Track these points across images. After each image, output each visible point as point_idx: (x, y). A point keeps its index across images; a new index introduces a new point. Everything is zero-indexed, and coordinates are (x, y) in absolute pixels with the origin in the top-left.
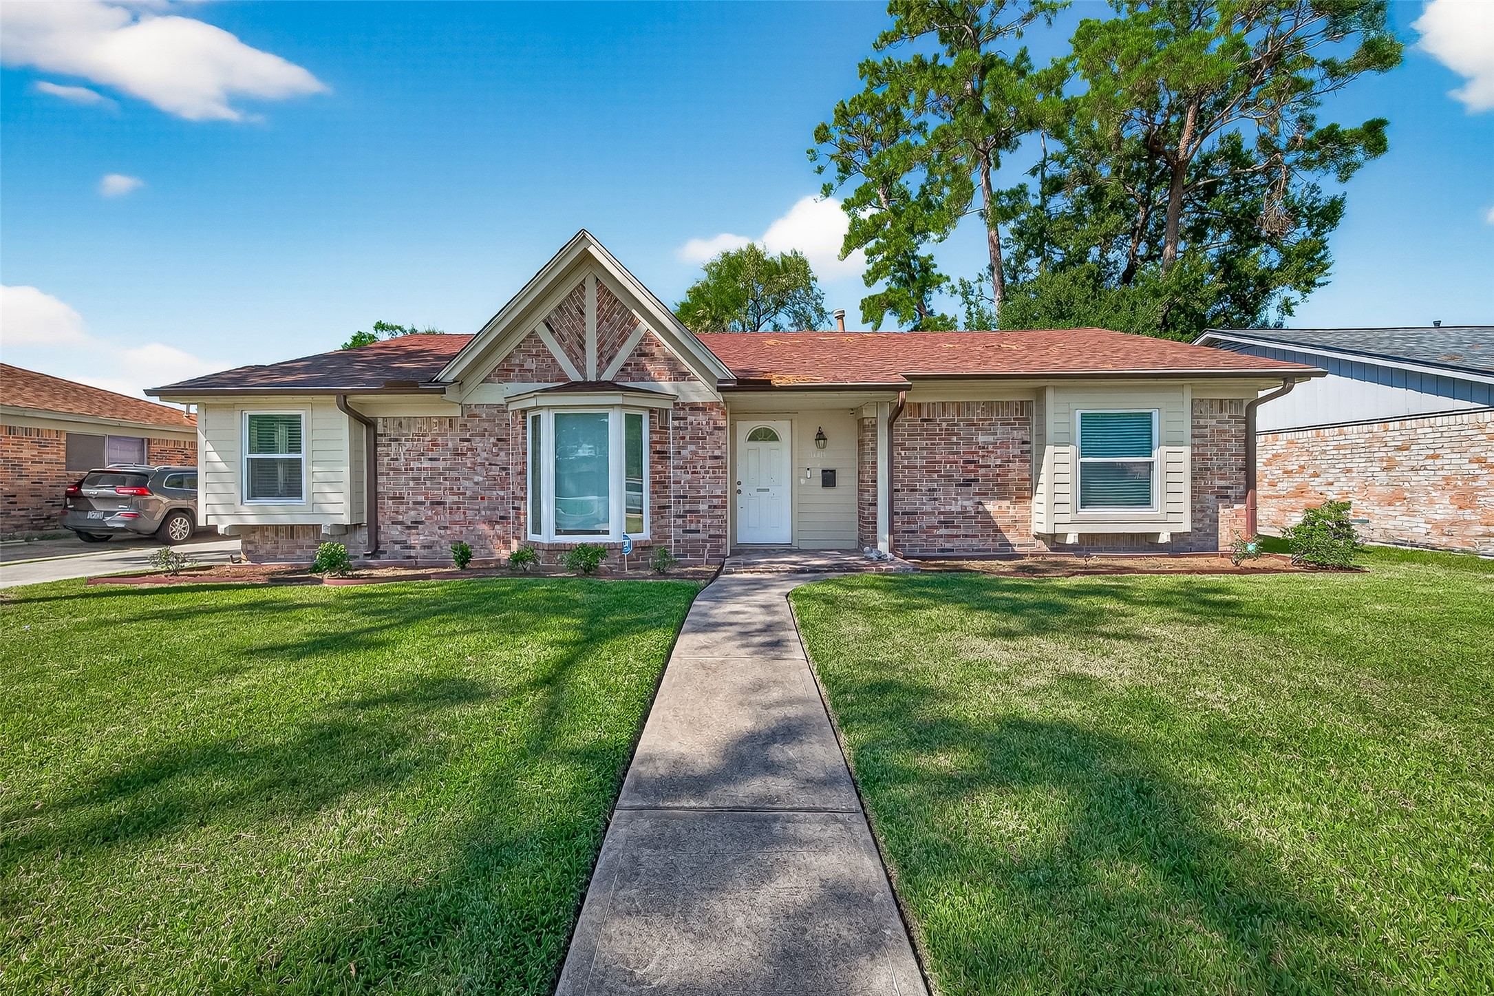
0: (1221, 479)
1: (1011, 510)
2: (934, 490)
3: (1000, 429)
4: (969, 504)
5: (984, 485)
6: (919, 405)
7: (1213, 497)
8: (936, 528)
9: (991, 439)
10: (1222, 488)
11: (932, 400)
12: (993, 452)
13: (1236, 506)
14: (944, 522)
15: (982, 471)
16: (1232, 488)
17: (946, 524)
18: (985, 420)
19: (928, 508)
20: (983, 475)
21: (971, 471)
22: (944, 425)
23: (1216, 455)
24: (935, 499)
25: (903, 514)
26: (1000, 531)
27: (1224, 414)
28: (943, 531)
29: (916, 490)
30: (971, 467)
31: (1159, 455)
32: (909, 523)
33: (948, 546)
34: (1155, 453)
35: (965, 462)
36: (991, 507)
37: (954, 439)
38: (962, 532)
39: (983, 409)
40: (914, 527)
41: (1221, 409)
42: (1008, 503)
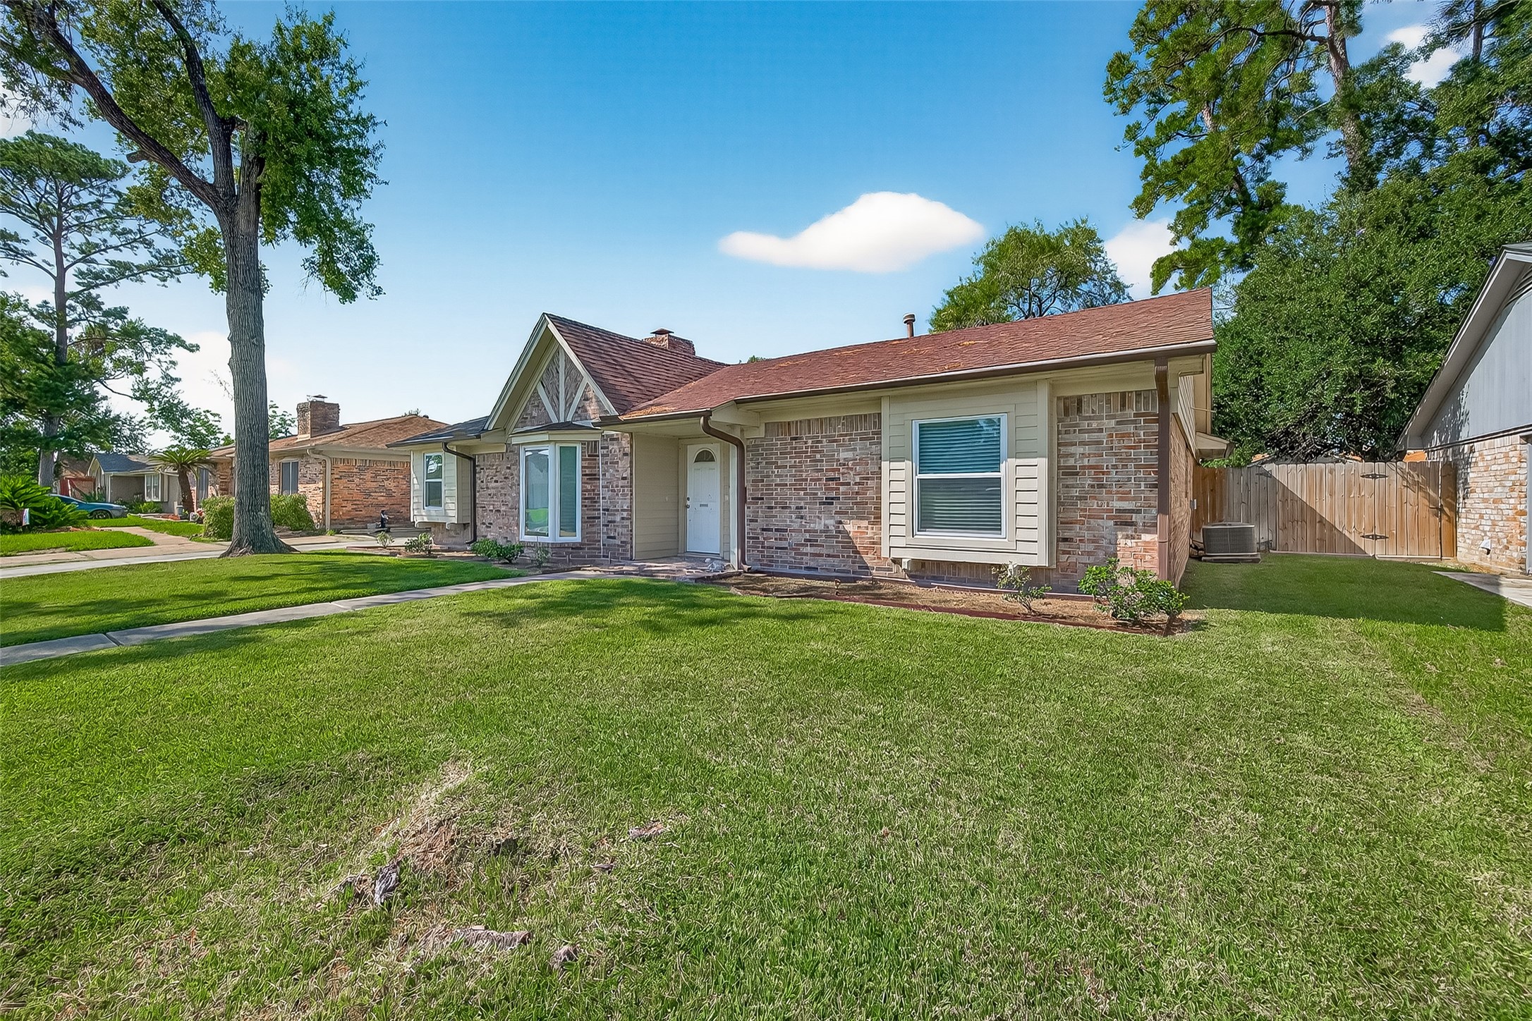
0: (1121, 499)
1: (869, 531)
2: (801, 508)
3: (859, 444)
4: (831, 522)
5: (845, 503)
6: (789, 423)
7: (1111, 523)
8: (802, 545)
9: (849, 455)
10: (1125, 511)
11: (801, 418)
12: (852, 469)
13: (1146, 537)
14: (810, 540)
15: (842, 488)
16: (1138, 512)
17: (811, 542)
18: (846, 435)
19: (796, 526)
20: (843, 493)
21: (832, 489)
22: (810, 443)
23: (1115, 467)
24: (802, 518)
25: (777, 530)
26: (858, 552)
27: (1127, 411)
28: (809, 549)
29: (786, 508)
30: (833, 485)
31: (1007, 469)
32: (780, 539)
33: (812, 564)
34: (1002, 466)
35: (828, 480)
36: (850, 527)
37: (818, 456)
38: (825, 551)
39: (843, 424)
40: (784, 544)
41: (1123, 406)
42: (865, 523)
